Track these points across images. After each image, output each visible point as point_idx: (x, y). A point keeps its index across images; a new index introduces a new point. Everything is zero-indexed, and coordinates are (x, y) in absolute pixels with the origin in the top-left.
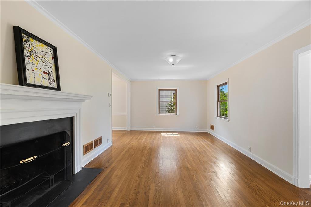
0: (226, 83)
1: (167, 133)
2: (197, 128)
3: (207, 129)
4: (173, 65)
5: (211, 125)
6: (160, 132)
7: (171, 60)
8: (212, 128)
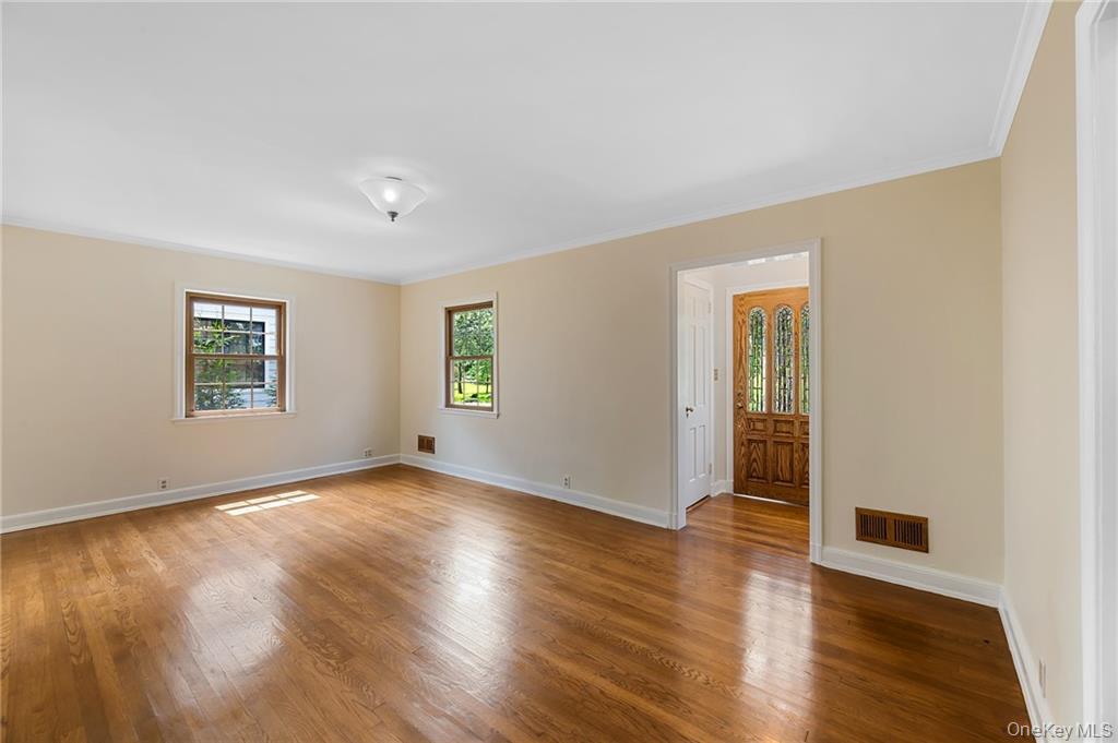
0: (489, 305)
1: (253, 501)
2: (369, 454)
3: (399, 452)
4: (394, 215)
5: (420, 437)
6: (207, 504)
7: (390, 195)
8: (426, 445)
